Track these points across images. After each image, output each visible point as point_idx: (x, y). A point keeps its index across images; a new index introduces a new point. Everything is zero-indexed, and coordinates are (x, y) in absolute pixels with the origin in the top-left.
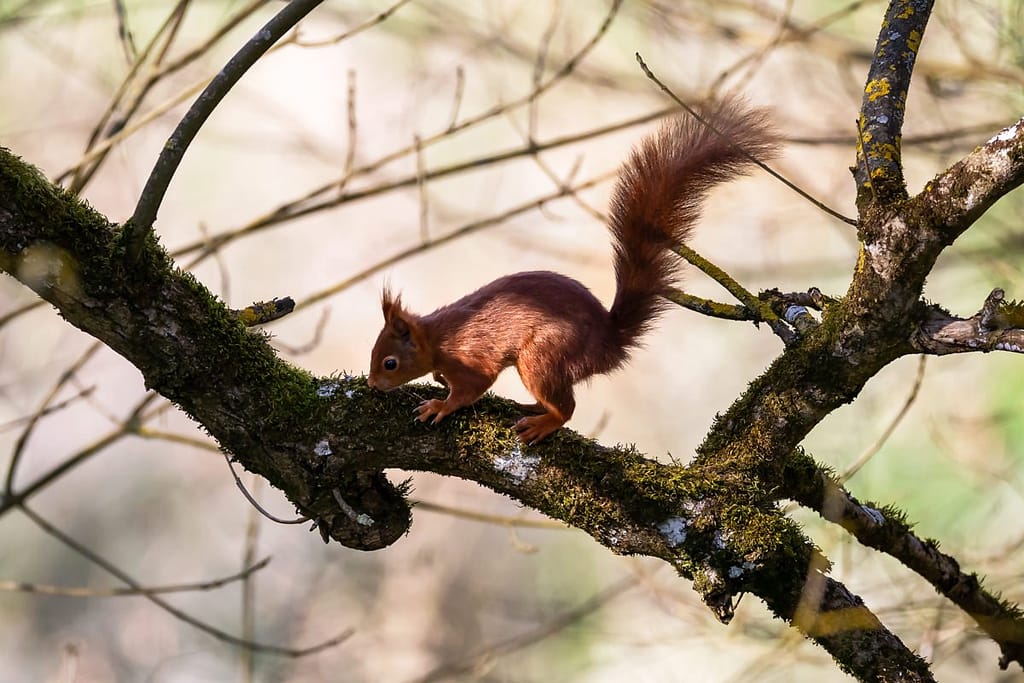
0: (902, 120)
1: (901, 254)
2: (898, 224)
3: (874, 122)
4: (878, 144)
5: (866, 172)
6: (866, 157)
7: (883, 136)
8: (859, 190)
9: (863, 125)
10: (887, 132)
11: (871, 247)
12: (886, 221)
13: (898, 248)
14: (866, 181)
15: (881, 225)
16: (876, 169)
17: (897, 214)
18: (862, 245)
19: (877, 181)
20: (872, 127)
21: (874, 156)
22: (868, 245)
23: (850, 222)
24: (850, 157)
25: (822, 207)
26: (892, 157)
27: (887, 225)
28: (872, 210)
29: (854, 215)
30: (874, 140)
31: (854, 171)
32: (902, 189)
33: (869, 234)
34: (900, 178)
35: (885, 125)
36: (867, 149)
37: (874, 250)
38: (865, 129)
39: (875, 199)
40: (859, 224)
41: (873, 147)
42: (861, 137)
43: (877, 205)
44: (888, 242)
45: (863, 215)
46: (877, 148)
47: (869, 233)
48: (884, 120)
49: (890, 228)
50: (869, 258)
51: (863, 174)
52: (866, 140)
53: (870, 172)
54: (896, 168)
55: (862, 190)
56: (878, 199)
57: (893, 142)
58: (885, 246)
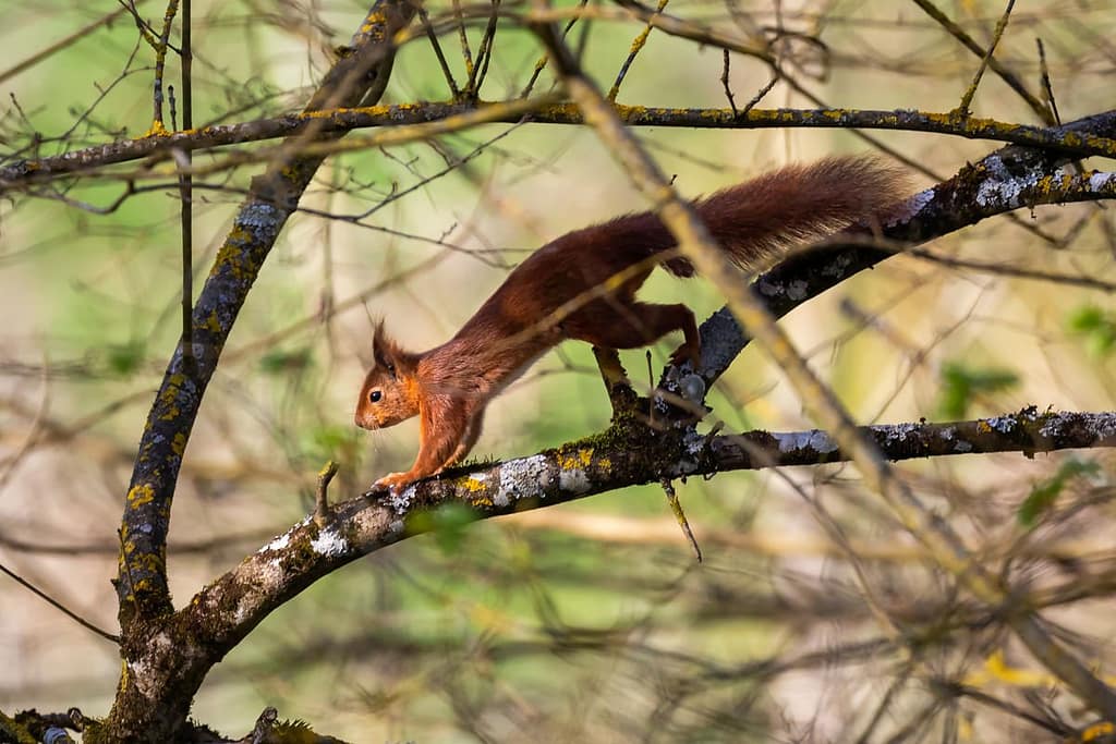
0: (167, 529)
1: (167, 672)
2: (163, 640)
3: (138, 531)
4: (141, 554)
5: (129, 584)
6: (129, 569)
7: (148, 546)
8: (121, 604)
9: (125, 535)
10: (151, 541)
11: (134, 665)
12: (150, 638)
13: (163, 666)
14: (129, 594)
15: (145, 641)
16: (139, 582)
17: (162, 630)
18: (125, 663)
19: (141, 594)
20: (136, 536)
21: (138, 567)
22: (132, 663)
23: (113, 638)
24: (112, 569)
25: (82, 622)
26: (156, 568)
27: (152, 641)
28: (135, 625)
29: (117, 630)
30: (136, 551)
31: (116, 583)
32: (168, 602)
33: (132, 651)
34: (166, 590)
35: (149, 534)
36: (129, 559)
37: (138, 668)
38: (128, 539)
39: (138, 614)
40: (121, 641)
41: (136, 558)
42: (124, 547)
43: (140, 620)
44: (153, 660)
45: (125, 630)
46: (140, 559)
47: (132, 649)
48: (147, 529)
49: (155, 644)
50: (132, 675)
51: (126, 587)
52: (129, 550)
53: (133, 585)
54: (160, 580)
55: (124, 604)
56: (142, 613)
57: (157, 552)
58: (149, 664)
